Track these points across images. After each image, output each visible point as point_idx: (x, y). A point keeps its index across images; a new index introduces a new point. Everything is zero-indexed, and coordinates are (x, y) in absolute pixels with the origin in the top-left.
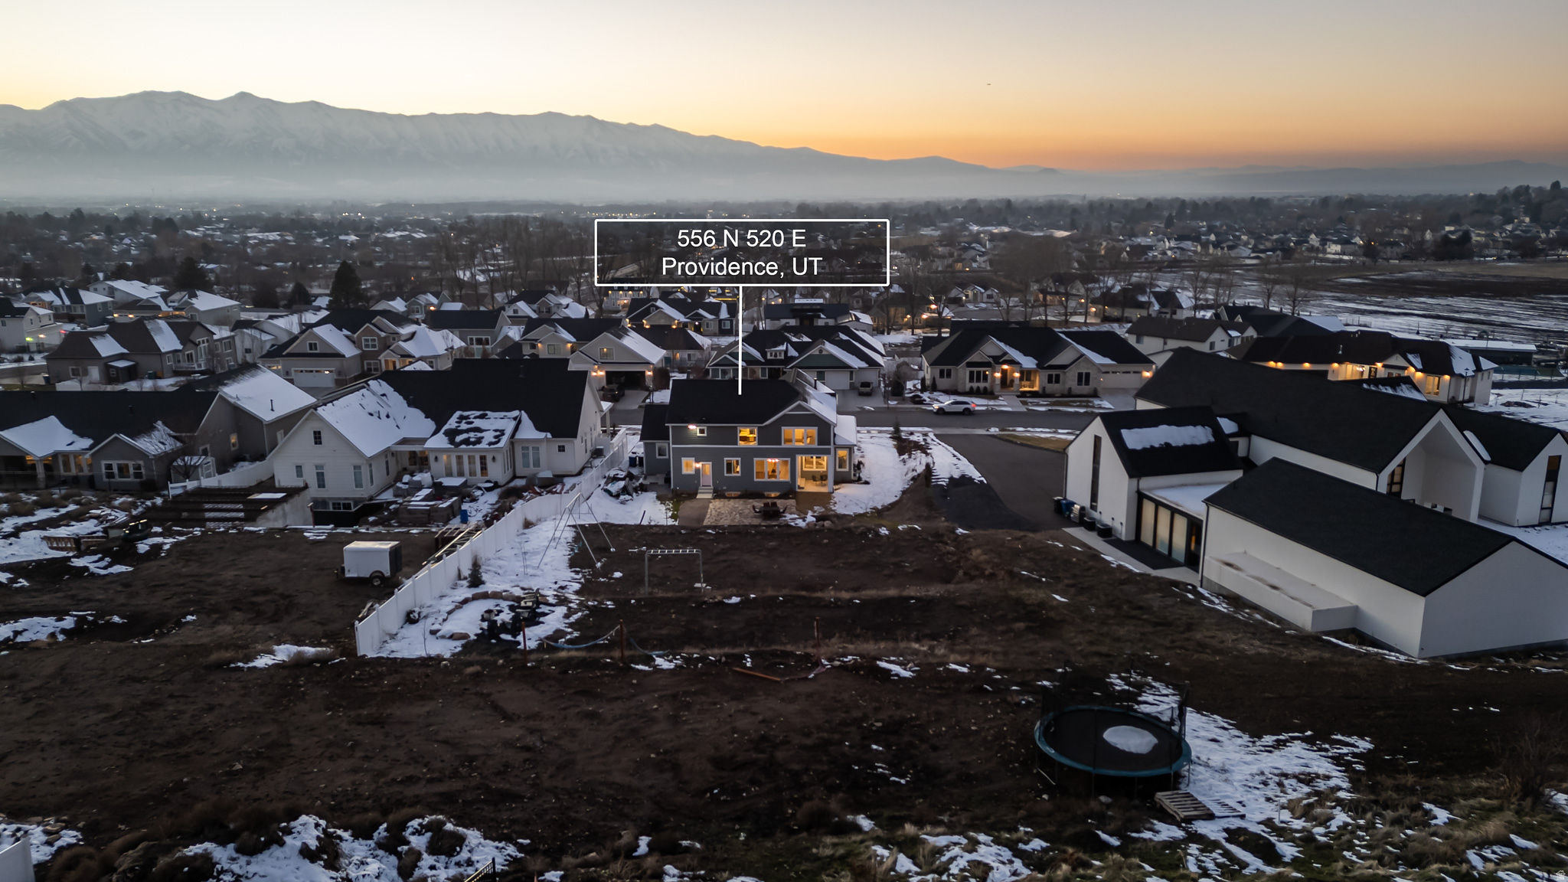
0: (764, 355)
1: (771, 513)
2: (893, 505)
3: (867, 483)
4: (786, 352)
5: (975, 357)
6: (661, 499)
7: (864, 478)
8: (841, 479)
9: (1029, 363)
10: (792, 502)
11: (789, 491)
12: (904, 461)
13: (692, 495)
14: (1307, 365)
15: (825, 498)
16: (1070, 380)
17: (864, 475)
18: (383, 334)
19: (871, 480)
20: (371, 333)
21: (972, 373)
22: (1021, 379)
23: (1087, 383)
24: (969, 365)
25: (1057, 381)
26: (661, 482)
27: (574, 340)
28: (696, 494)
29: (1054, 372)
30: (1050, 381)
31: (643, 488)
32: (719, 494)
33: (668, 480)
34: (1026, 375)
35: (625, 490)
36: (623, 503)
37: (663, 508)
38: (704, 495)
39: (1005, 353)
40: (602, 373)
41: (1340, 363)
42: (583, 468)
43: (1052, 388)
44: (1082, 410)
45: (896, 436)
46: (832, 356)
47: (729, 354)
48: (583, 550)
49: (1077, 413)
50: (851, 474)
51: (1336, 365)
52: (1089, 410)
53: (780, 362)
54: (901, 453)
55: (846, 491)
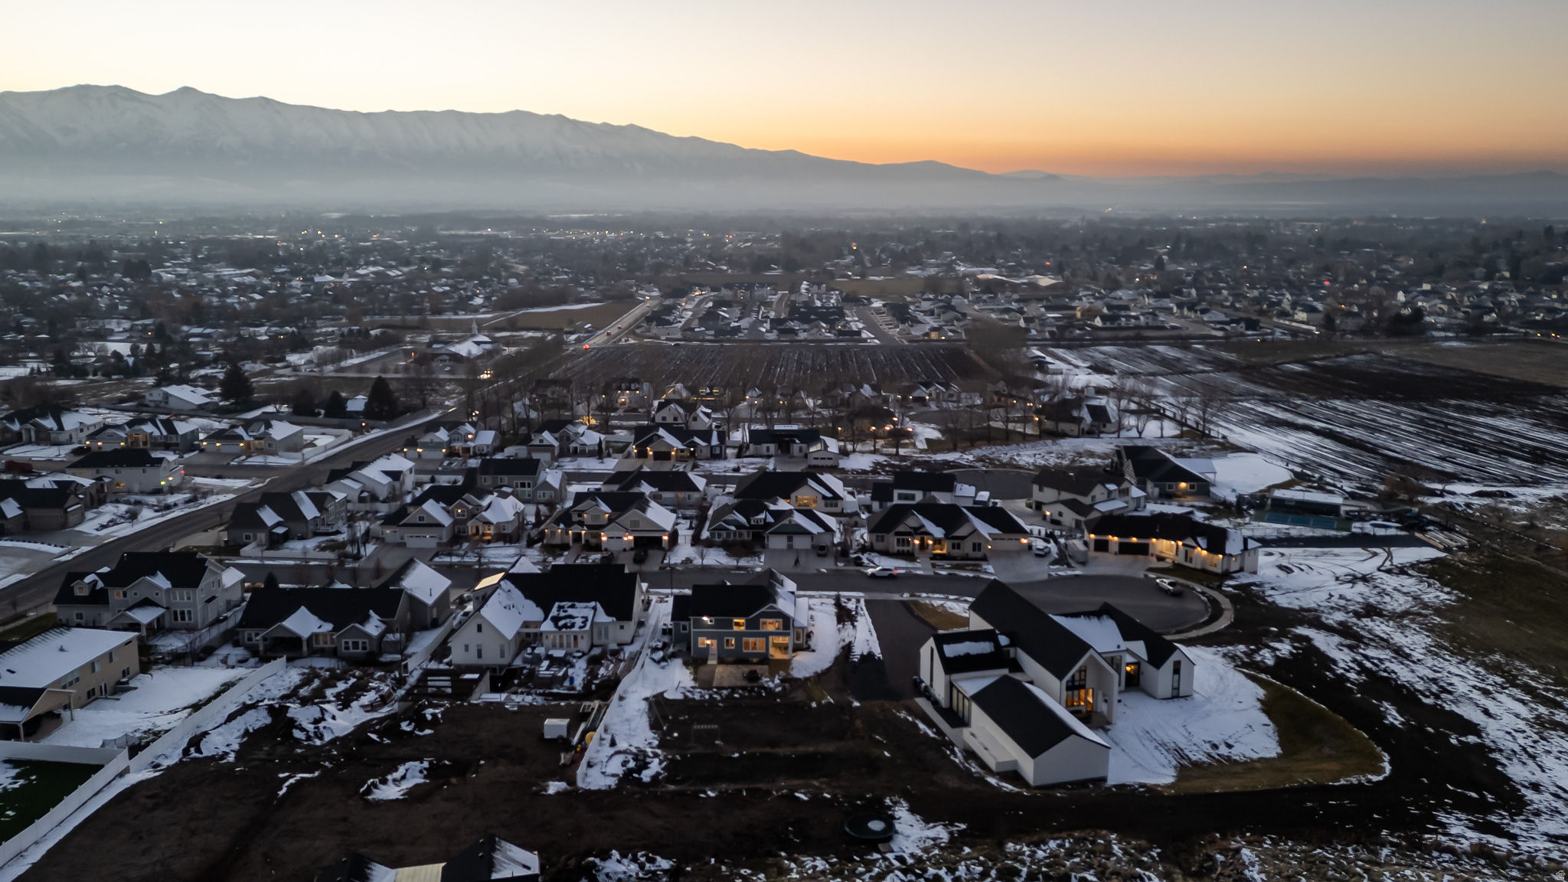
0: (749, 521)
1: (753, 677)
2: (828, 670)
3: (813, 651)
4: (765, 519)
5: (901, 528)
6: (686, 664)
7: (813, 647)
8: (797, 649)
9: (938, 532)
10: (766, 667)
11: (764, 659)
12: (839, 630)
13: (704, 661)
14: (1134, 540)
15: (786, 664)
16: (967, 547)
17: (812, 643)
18: (470, 507)
19: (818, 649)
20: (460, 506)
21: (898, 540)
22: (934, 544)
23: (979, 550)
24: (897, 534)
25: (959, 548)
26: (684, 649)
27: (610, 511)
28: (707, 660)
29: (956, 542)
30: (953, 548)
31: (674, 656)
32: (721, 661)
33: (689, 649)
34: (937, 541)
35: (664, 659)
36: (663, 668)
37: (688, 672)
38: (712, 662)
39: (923, 526)
40: (631, 538)
41: (1157, 538)
42: (634, 637)
43: (956, 552)
44: (971, 575)
45: (838, 604)
46: (798, 526)
47: (725, 522)
48: (656, 719)
49: (968, 577)
50: (804, 642)
51: (1154, 540)
52: (977, 574)
53: (761, 527)
54: (839, 622)
55: (801, 658)
